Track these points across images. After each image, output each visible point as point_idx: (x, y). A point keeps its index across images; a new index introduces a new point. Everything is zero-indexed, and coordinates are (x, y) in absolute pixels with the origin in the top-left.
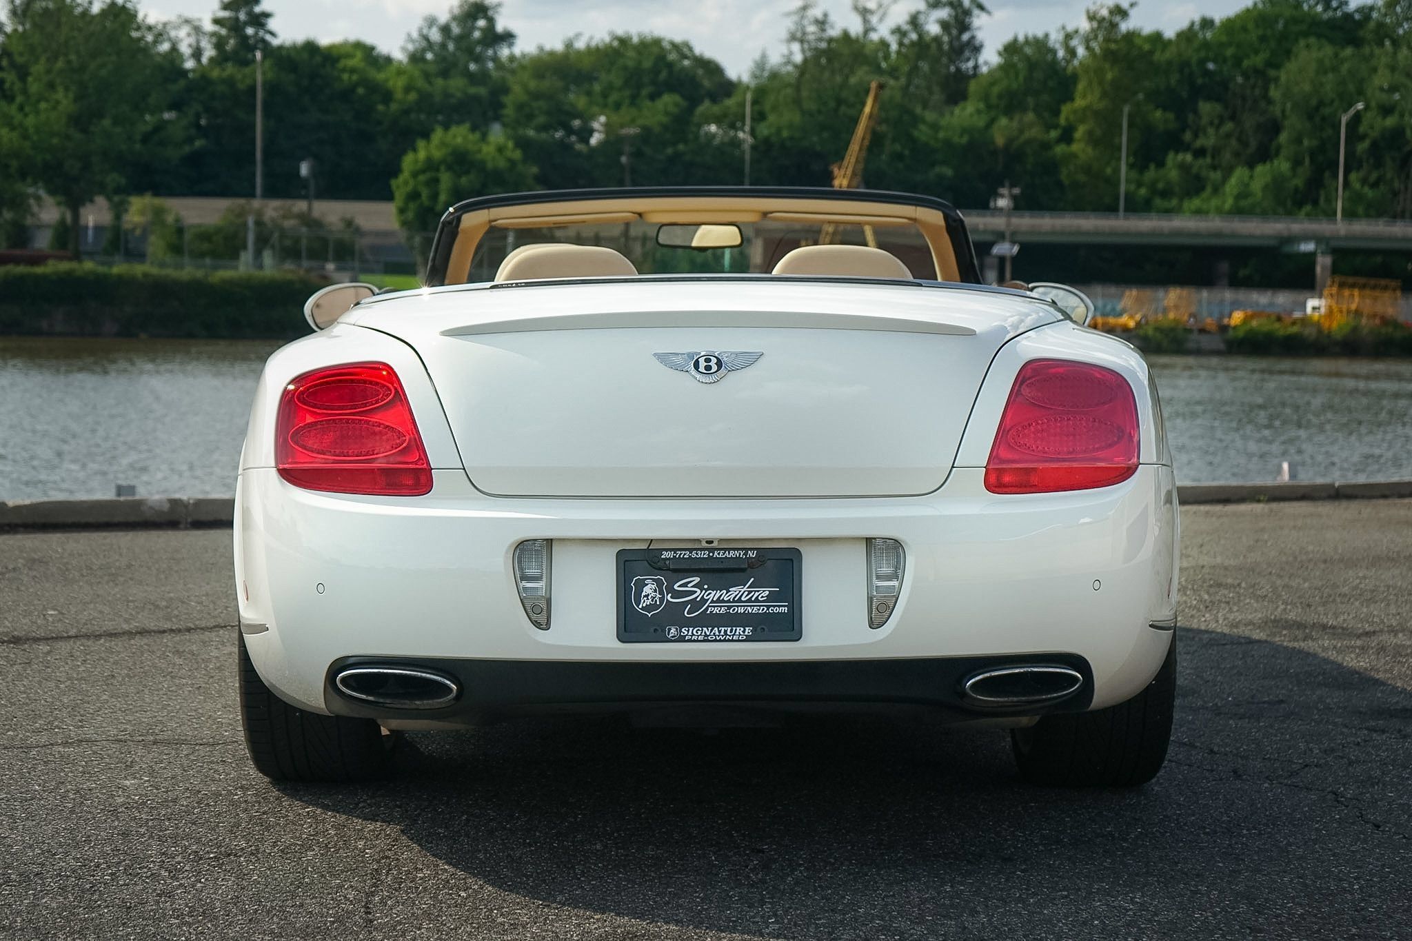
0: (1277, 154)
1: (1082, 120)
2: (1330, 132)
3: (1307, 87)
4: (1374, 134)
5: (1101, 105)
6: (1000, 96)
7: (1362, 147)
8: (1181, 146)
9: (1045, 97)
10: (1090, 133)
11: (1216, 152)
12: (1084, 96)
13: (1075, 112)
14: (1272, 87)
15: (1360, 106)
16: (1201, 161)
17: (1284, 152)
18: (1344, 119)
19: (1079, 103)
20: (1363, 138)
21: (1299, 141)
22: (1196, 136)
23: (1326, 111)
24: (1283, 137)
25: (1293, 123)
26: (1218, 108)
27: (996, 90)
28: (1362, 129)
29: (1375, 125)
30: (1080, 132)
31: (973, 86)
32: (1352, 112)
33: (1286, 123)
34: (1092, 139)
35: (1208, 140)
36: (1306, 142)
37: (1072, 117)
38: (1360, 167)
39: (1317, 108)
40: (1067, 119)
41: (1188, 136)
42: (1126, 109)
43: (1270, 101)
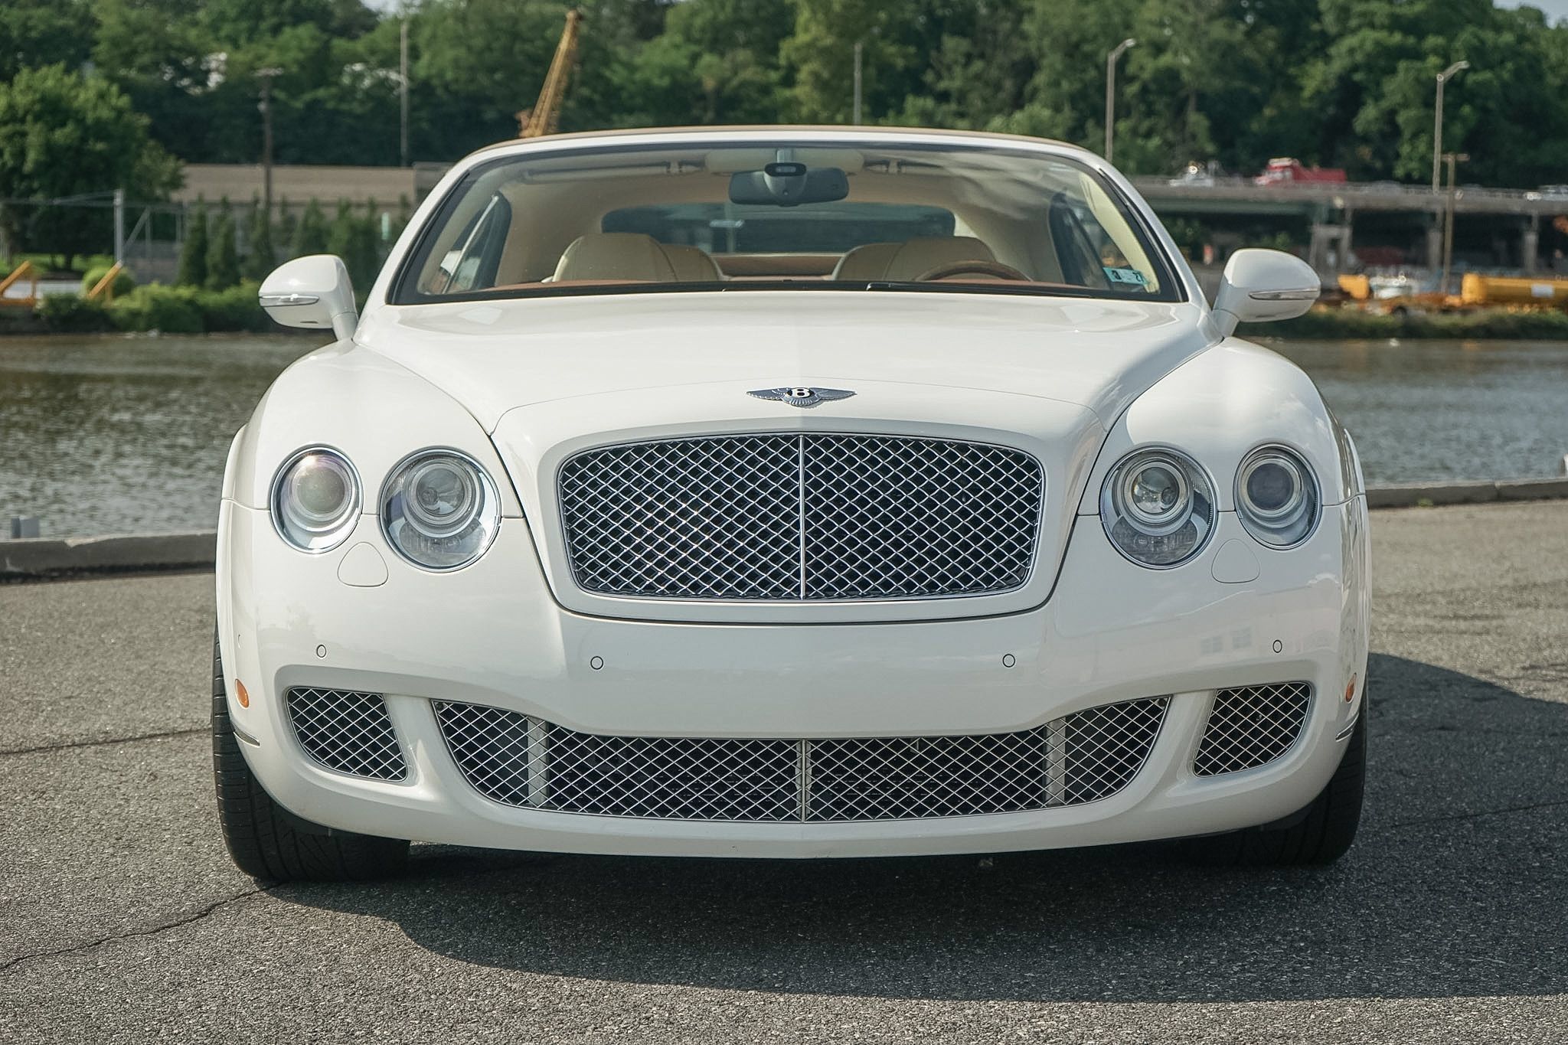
0: (1032, 98)
1: (805, 60)
2: (1092, 73)
3: (1067, 22)
4: (1146, 75)
5: (829, 41)
6: (703, 30)
7: (1132, 89)
8: (921, 89)
9: (757, 30)
10: (816, 76)
11: (962, 97)
12: (806, 30)
13: (797, 49)
14: (1026, 18)
15: (1130, 43)
16: (945, 108)
17: (1042, 95)
18: (1113, 57)
19: (802, 38)
20: (1131, 79)
21: (1056, 84)
22: (939, 77)
23: (1087, 48)
24: (1040, 79)
25: (1053, 61)
26: (963, 45)
27: (698, 22)
28: (1131, 69)
29: (1147, 66)
30: (804, 74)
31: (670, 18)
32: (1120, 49)
33: (1045, 62)
34: (820, 84)
35: (952, 83)
36: (1065, 85)
37: (794, 57)
38: (1128, 115)
39: (1077, 46)
40: (788, 58)
41: (929, 77)
42: (858, 48)
43: (1024, 37)
